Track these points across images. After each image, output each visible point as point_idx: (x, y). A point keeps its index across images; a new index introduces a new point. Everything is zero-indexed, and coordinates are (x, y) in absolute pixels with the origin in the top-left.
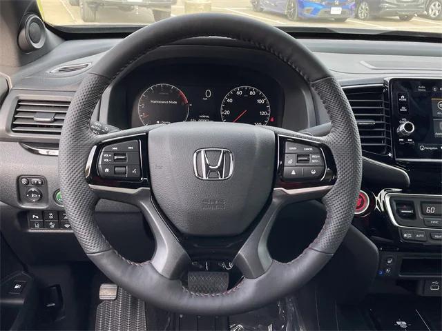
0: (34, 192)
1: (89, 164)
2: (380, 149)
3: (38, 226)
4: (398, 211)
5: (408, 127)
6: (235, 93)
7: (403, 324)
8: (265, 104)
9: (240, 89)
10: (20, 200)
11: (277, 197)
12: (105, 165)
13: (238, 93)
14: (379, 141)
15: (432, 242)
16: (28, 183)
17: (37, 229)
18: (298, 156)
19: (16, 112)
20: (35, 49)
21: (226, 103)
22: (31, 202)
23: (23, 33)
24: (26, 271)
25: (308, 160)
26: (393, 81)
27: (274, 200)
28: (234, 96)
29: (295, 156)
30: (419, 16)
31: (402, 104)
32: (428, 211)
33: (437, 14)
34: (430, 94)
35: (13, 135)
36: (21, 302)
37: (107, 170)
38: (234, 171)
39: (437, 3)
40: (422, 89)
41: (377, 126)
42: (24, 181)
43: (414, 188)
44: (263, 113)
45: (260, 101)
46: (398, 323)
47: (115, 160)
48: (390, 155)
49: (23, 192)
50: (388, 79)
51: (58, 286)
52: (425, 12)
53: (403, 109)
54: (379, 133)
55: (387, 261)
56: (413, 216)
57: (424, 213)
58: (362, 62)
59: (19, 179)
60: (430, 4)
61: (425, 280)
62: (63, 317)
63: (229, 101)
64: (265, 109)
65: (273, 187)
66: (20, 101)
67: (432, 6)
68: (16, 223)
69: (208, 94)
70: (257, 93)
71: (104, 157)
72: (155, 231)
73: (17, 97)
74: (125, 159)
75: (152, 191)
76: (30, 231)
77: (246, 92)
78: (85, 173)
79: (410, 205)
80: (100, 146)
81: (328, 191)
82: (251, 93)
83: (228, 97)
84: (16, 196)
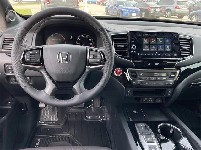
0: (10, 70)
1: (22, 58)
2: (126, 55)
3: (14, 81)
4: (131, 75)
5: (134, 47)
6: (81, 37)
7: (135, 112)
8: (92, 41)
9: (83, 36)
10: (6, 72)
11: (88, 69)
12: (27, 58)
13: (82, 37)
14: (125, 52)
15: (142, 85)
16: (8, 66)
17: (13, 82)
18: (94, 55)
19: (4, 43)
20: (12, 22)
21: (78, 40)
22: (9, 73)
23: (7, 16)
24: (13, 98)
25: (97, 57)
26: (130, 32)
27: (86, 70)
28: (81, 38)
29: (92, 55)
30: (162, 17)
31: (133, 40)
32: (141, 75)
33: (168, 16)
34: (142, 37)
35: (2, 50)
36: (10, 107)
37: (28, 59)
38: (72, 60)
39: (168, 12)
40: (139, 35)
41: (125, 47)
42: (7, 66)
43: (136, 67)
44: (91, 44)
45: (90, 40)
46: (134, 112)
47: (31, 56)
48: (128, 57)
49: (7, 69)
50: (128, 32)
51: (25, 103)
52: (164, 15)
53: (133, 41)
54: (126, 49)
55: (128, 91)
56: (136, 77)
57: (140, 76)
58: (125, 27)
59: (5, 65)
60: (166, 12)
61: (143, 97)
62: (28, 113)
63: (79, 39)
64: (92, 43)
65: (86, 65)
66: (5, 39)
67: (167, 13)
68: (6, 80)
69: (72, 37)
70: (89, 37)
71: (27, 55)
72: (46, 80)
73: (4, 38)
74: (34, 56)
75: (44, 67)
76: (11, 83)
77: (85, 37)
78: (20, 61)
79: (135, 73)
80: (26, 51)
81: (103, 66)
82: (87, 37)
83: (79, 38)
84: (4, 71)
